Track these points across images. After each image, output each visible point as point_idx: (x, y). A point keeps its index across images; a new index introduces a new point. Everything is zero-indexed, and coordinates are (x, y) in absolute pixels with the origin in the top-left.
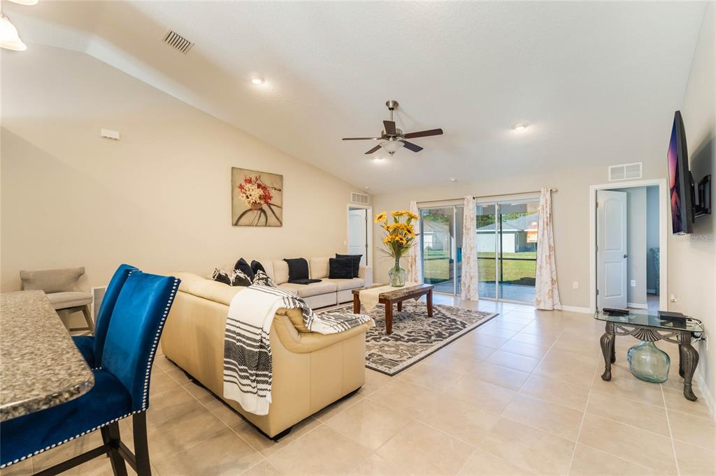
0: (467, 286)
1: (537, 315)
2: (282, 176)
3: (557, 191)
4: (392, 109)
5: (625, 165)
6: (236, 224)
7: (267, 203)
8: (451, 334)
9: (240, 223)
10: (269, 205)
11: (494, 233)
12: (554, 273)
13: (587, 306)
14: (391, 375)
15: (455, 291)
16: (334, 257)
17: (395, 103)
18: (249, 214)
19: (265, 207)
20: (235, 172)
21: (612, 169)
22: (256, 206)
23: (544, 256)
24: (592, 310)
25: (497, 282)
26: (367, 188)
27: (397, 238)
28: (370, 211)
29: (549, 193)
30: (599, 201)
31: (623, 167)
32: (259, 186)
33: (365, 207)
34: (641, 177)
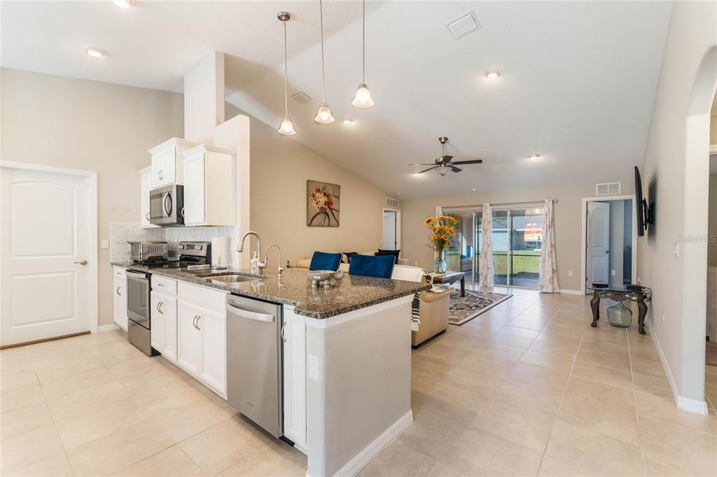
0: (484, 275)
1: (541, 297)
2: (339, 186)
3: (557, 201)
4: (444, 143)
5: (609, 184)
6: (310, 225)
7: (329, 207)
8: (485, 306)
9: (312, 224)
10: (331, 209)
11: (506, 232)
12: (555, 264)
13: (579, 289)
14: (459, 325)
15: (473, 279)
16: (378, 251)
17: (446, 139)
18: (318, 216)
19: (328, 211)
20: (310, 183)
21: (599, 186)
22: (323, 211)
23: (547, 252)
24: (582, 292)
25: (508, 276)
26: (399, 194)
27: (442, 237)
28: (399, 214)
29: (551, 202)
30: (589, 210)
31: (607, 185)
32: (325, 194)
33: (395, 210)
34: (620, 192)
